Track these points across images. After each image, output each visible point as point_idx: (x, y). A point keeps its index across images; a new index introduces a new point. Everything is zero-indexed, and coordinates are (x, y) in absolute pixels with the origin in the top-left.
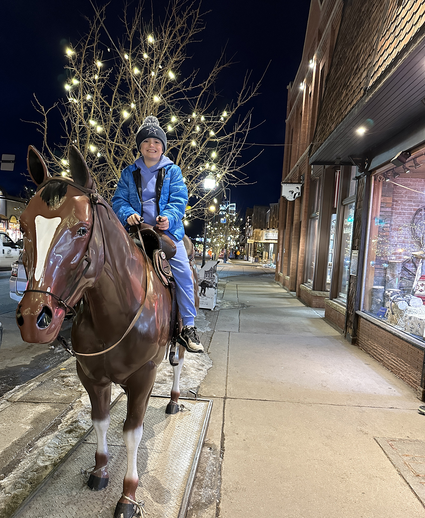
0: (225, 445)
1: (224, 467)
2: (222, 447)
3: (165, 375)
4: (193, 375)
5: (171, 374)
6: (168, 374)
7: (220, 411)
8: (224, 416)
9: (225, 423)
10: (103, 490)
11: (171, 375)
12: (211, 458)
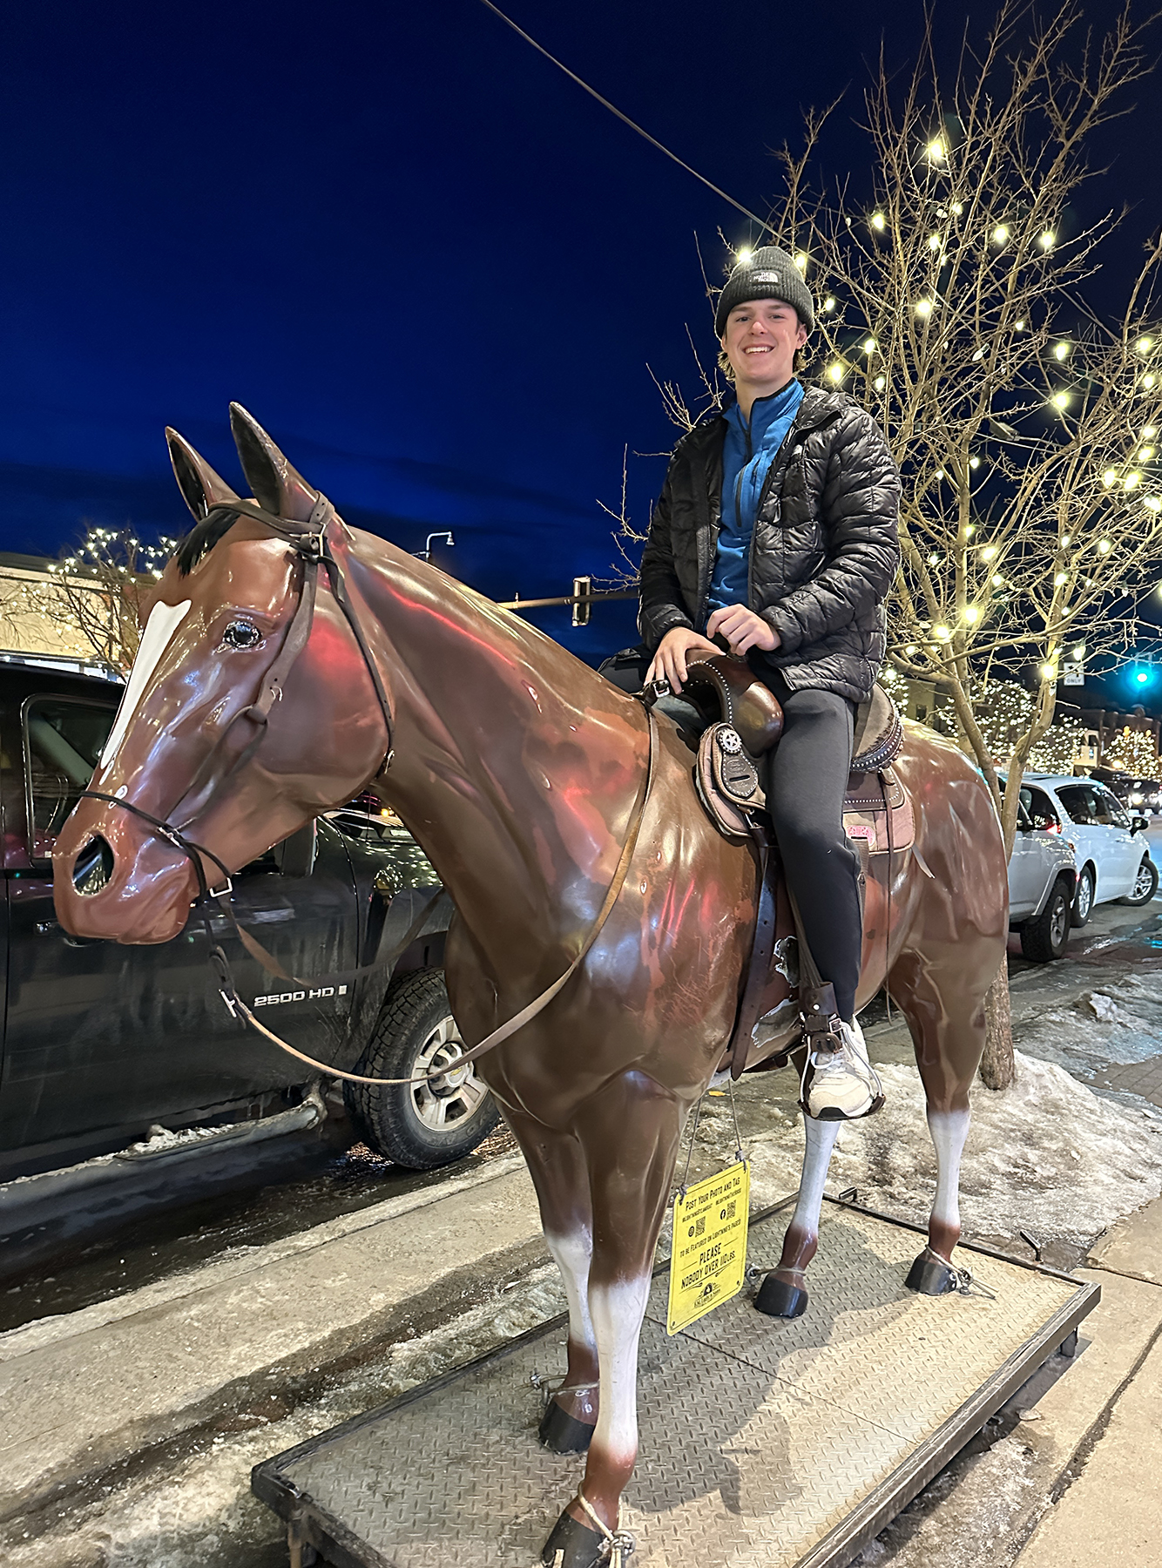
0: (1091, 1459)
1: (1046, 1534)
2: (1078, 1461)
3: (993, 1170)
4: (1098, 1189)
5: (1017, 1170)
6: (1003, 1167)
7: (1140, 1331)
8: (1145, 1355)
9: (1136, 1378)
10: (570, 1458)
11: (1016, 1173)
12: (1010, 1486)
